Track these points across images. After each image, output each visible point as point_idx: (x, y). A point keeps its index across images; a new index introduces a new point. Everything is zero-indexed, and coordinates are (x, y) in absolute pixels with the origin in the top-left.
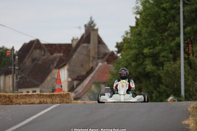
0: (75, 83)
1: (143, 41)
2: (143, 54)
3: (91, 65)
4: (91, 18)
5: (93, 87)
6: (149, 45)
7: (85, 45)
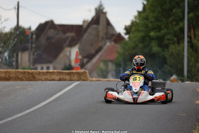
0: (85, 60)
1: (150, 25)
2: (149, 36)
3: (100, 44)
4: (101, 2)
5: (102, 65)
6: (155, 29)
7: (95, 26)
